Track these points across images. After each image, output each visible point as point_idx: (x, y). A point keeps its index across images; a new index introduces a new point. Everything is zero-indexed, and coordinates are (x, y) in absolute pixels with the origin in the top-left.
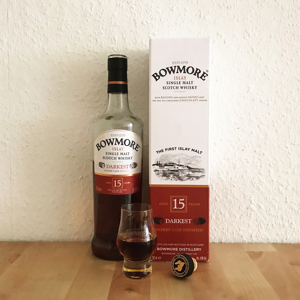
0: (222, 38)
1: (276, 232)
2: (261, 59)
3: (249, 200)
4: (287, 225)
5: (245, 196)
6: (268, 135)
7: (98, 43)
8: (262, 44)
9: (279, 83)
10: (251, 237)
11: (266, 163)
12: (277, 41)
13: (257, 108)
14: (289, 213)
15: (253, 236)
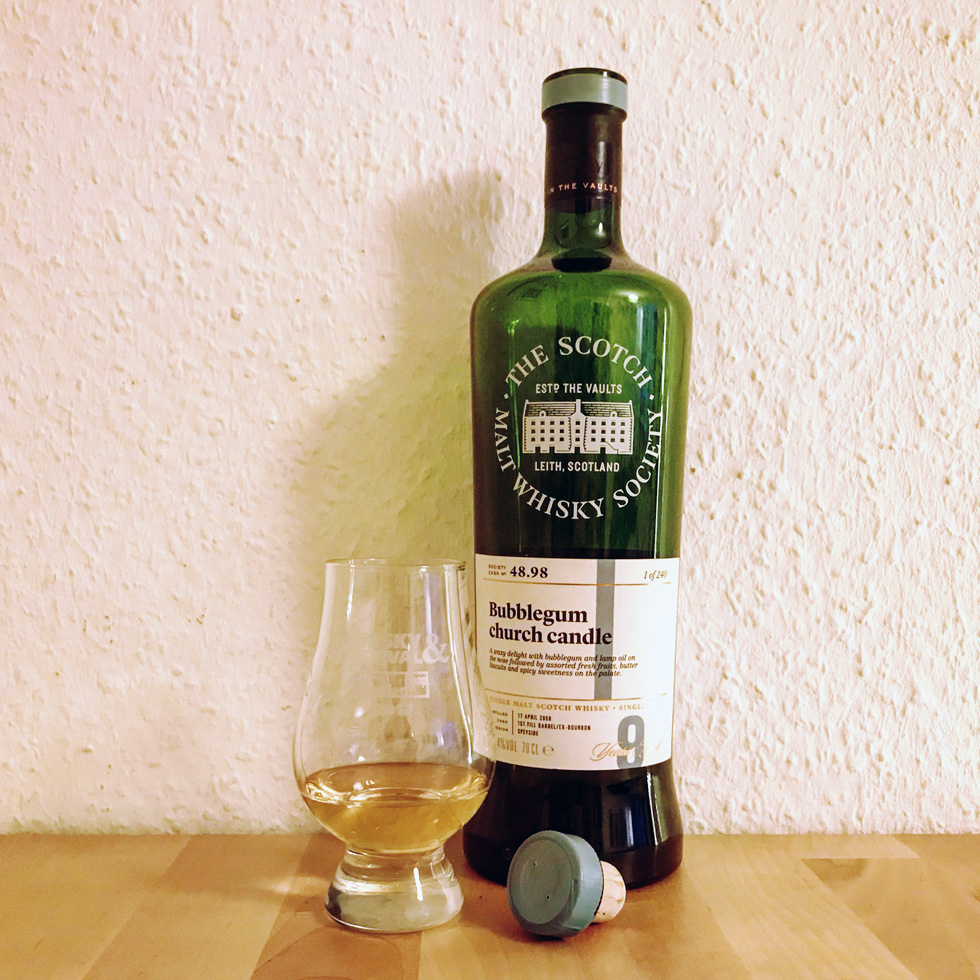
0: (613, 28)
1: (819, 790)
2: (765, 114)
3: (717, 665)
4: (861, 762)
5: (701, 650)
6: (791, 414)
7: (122, 38)
8: (767, 54)
9: (832, 210)
10: (725, 810)
11: (781, 523)
12: (828, 44)
13: (748, 308)
14: (869, 715)
15: (733, 806)
